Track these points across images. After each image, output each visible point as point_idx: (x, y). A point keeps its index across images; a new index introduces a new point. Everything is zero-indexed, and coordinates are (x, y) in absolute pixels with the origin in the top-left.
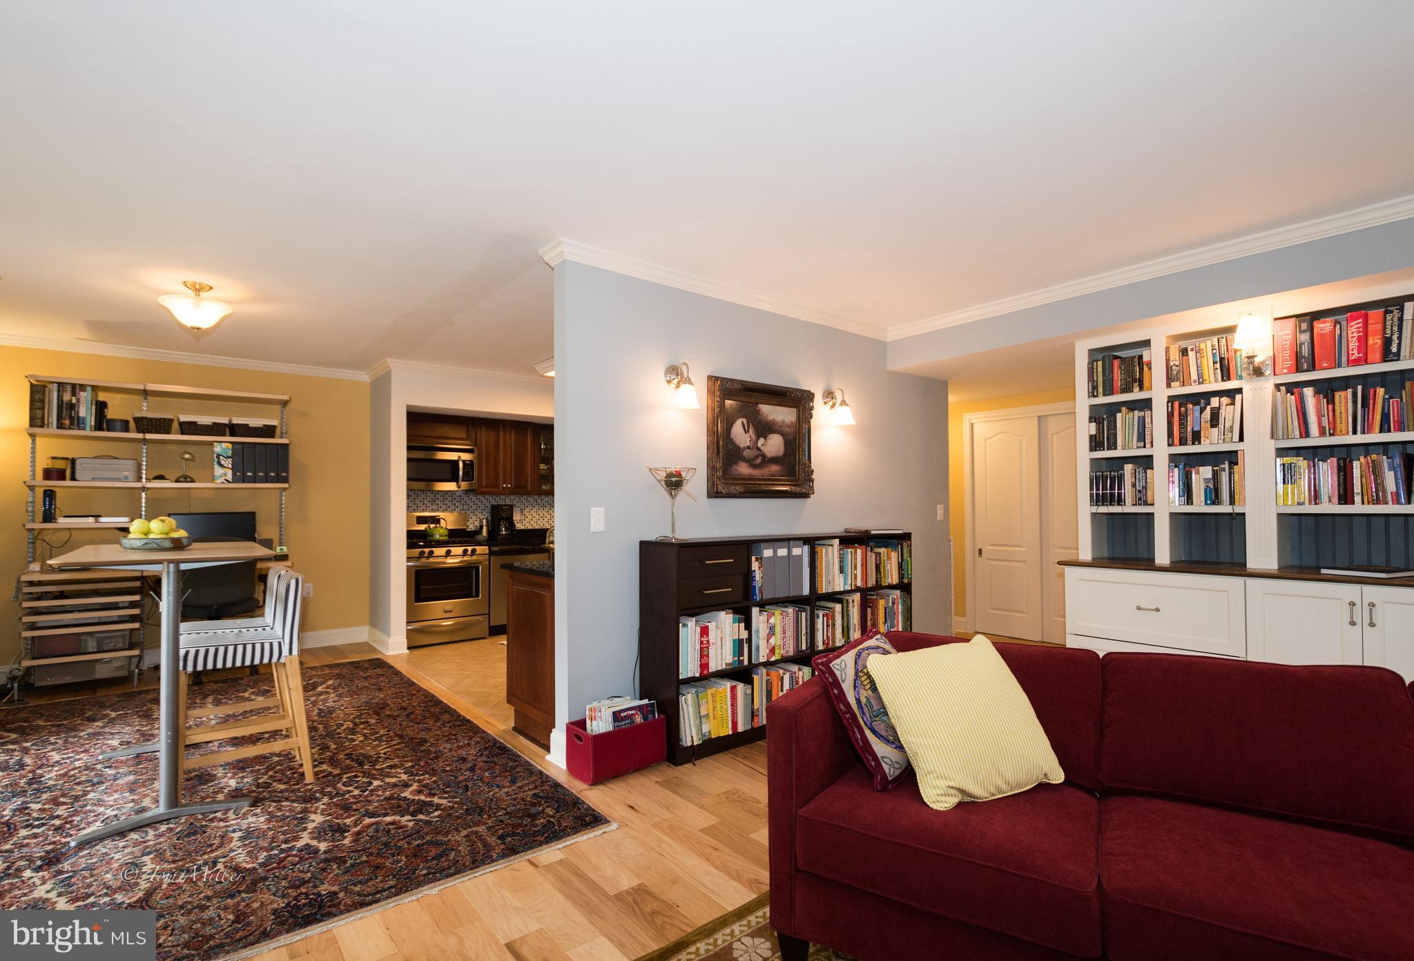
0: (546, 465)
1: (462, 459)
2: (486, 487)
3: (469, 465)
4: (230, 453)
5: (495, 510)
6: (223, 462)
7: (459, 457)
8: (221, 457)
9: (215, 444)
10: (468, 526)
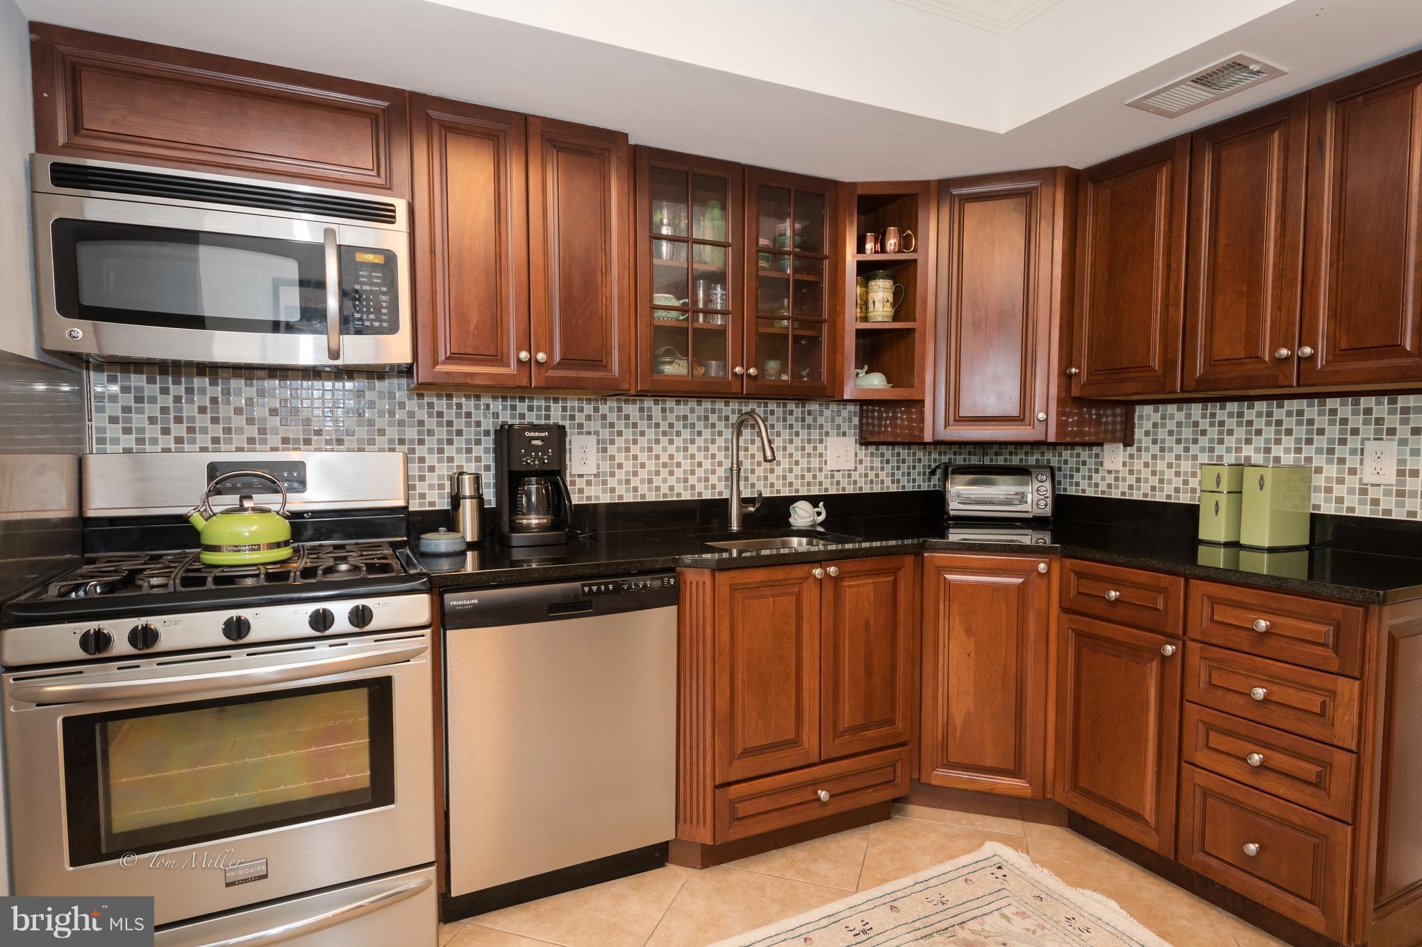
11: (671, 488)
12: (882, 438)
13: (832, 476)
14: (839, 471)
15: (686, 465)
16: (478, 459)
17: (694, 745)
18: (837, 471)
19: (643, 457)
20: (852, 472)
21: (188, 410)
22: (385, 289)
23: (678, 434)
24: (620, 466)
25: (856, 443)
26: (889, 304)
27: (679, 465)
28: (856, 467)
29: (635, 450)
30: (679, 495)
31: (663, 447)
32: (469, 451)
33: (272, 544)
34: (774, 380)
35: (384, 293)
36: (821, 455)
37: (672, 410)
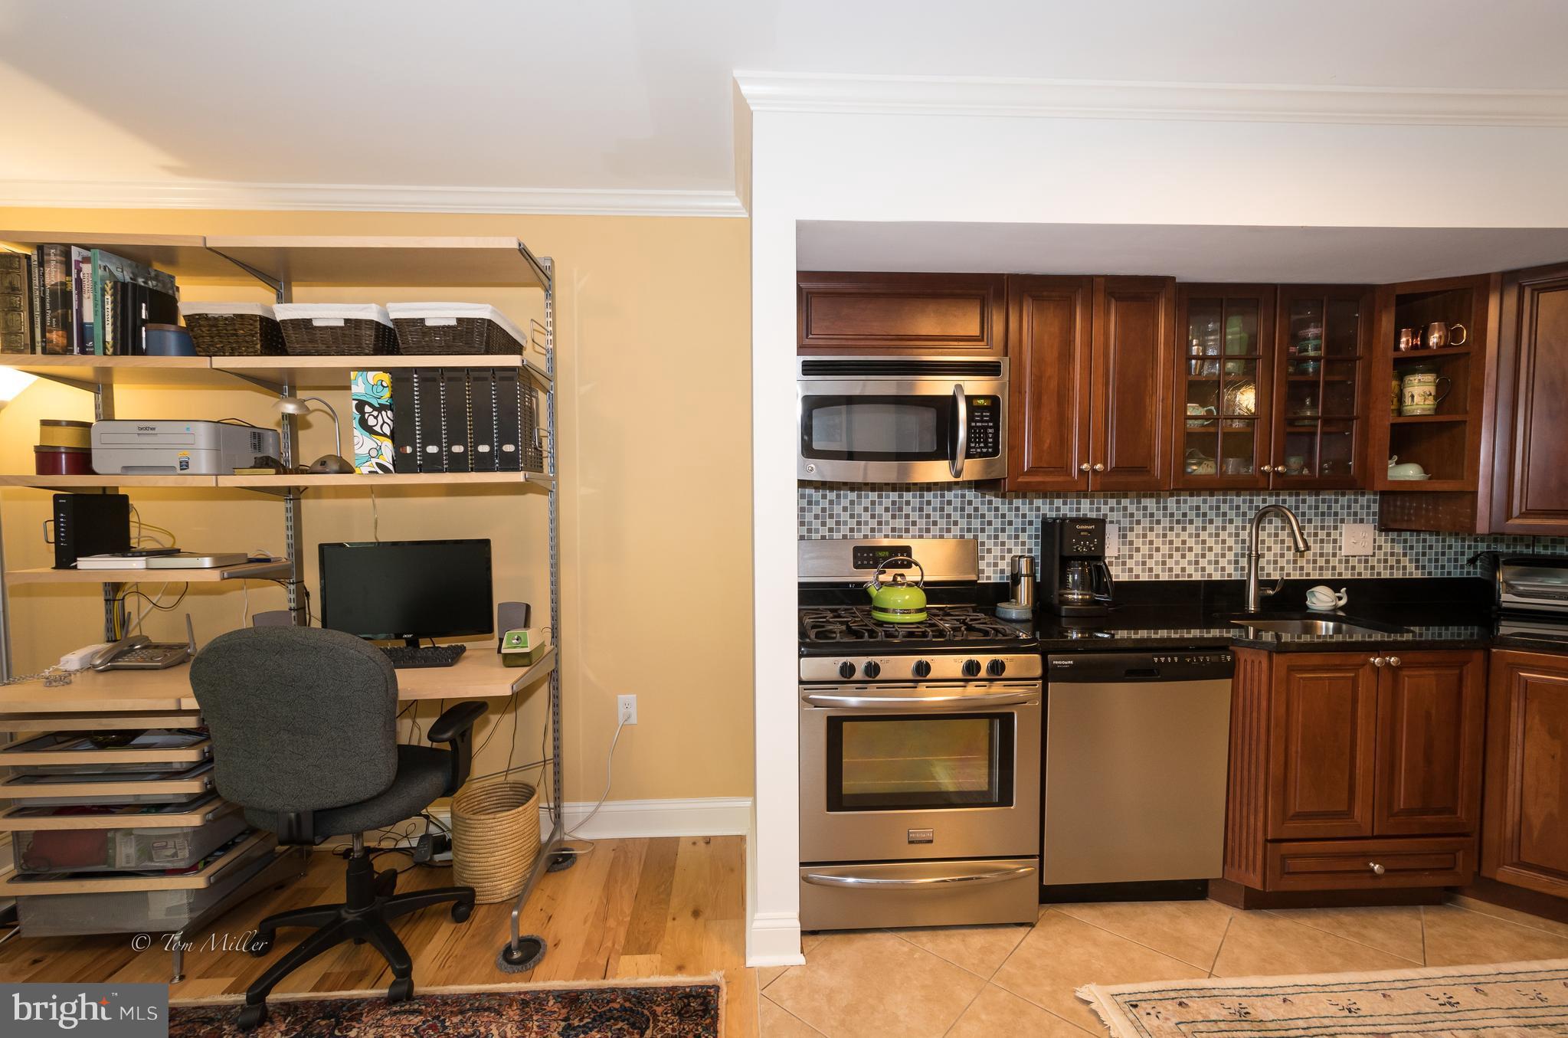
0: (1203, 405)
1: (967, 392)
2: (1031, 472)
3: (986, 410)
4: (386, 396)
5: (1052, 531)
6: (371, 421)
7: (959, 387)
8: (368, 409)
9: (353, 374)
10: (980, 572)
11: (1183, 569)
12: (1404, 526)
13: (1347, 561)
14: (1355, 556)
15: (1198, 549)
16: (1023, 544)
17: (1245, 801)
18: (1352, 556)
19: (1158, 542)
20: (1370, 558)
21: (837, 509)
22: (991, 424)
23: (1191, 522)
24: (1138, 550)
25: (1375, 529)
26: (1431, 398)
27: (1190, 549)
28: (1374, 553)
29: (1151, 536)
30: (1190, 576)
31: (1176, 534)
32: (1017, 537)
33: (917, 609)
34: (1296, 476)
35: (991, 427)
36: (1335, 541)
37: (1185, 502)
